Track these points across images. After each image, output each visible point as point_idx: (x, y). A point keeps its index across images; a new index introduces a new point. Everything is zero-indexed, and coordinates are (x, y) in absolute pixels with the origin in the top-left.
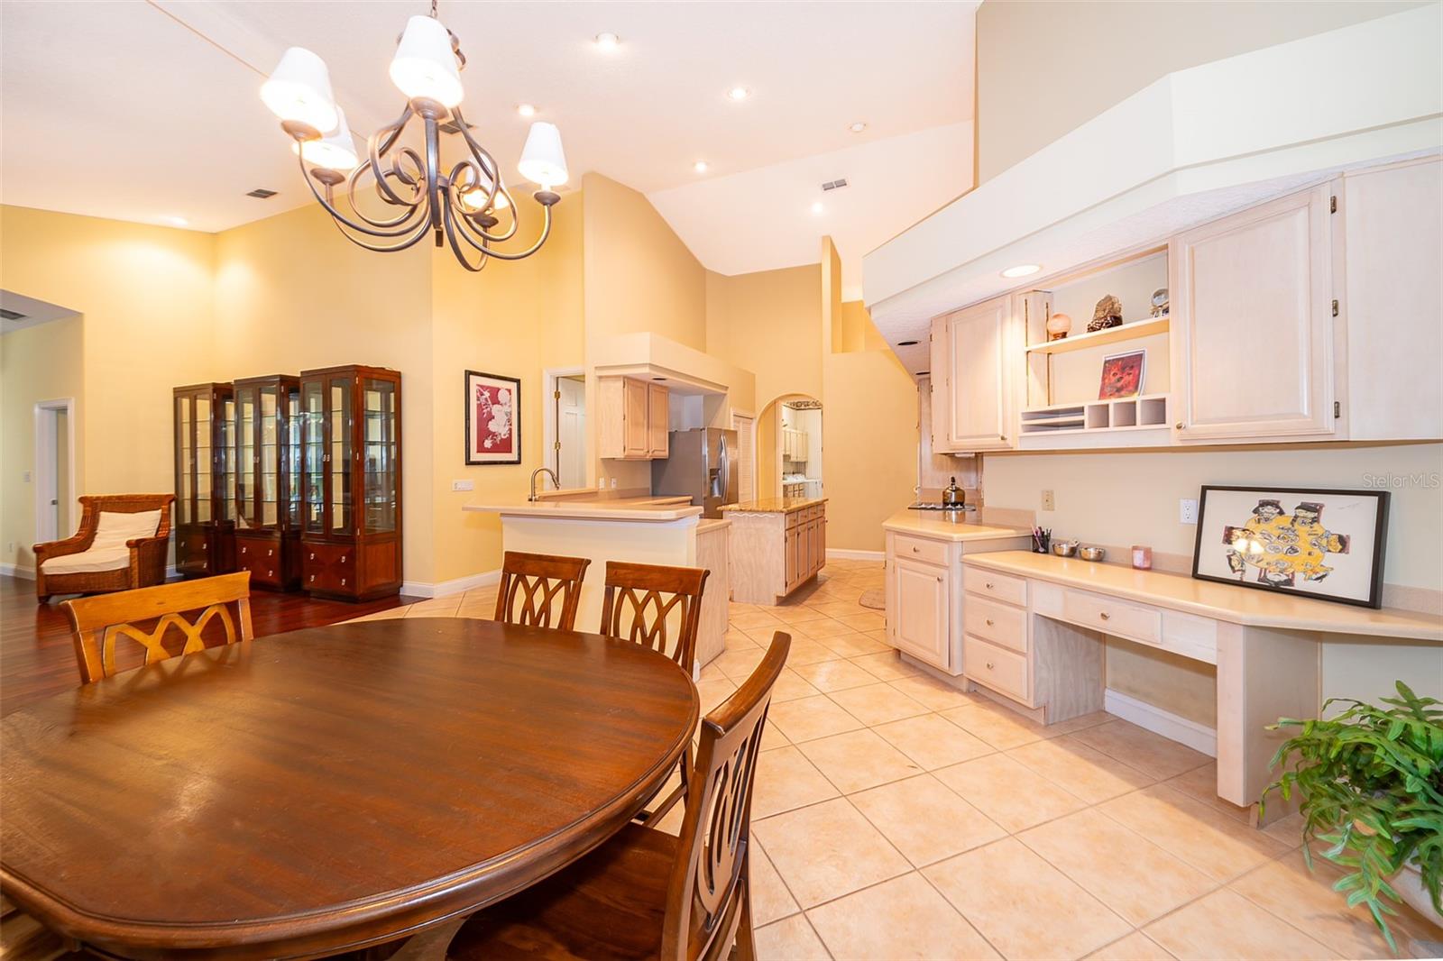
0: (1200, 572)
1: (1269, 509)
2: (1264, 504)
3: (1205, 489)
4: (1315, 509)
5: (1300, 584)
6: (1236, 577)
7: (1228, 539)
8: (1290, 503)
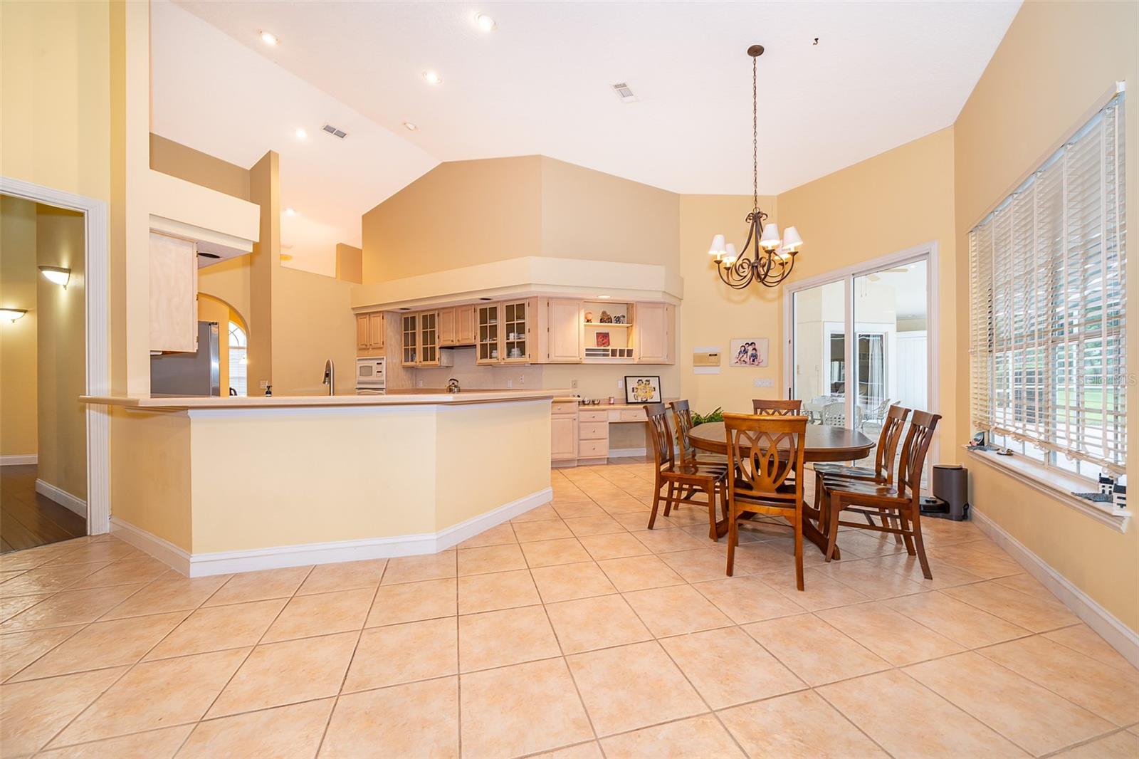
0: (629, 401)
1: (640, 382)
2: (639, 380)
3: (626, 377)
4: (649, 381)
5: (649, 401)
6: (636, 401)
7: (633, 391)
8: (644, 379)
